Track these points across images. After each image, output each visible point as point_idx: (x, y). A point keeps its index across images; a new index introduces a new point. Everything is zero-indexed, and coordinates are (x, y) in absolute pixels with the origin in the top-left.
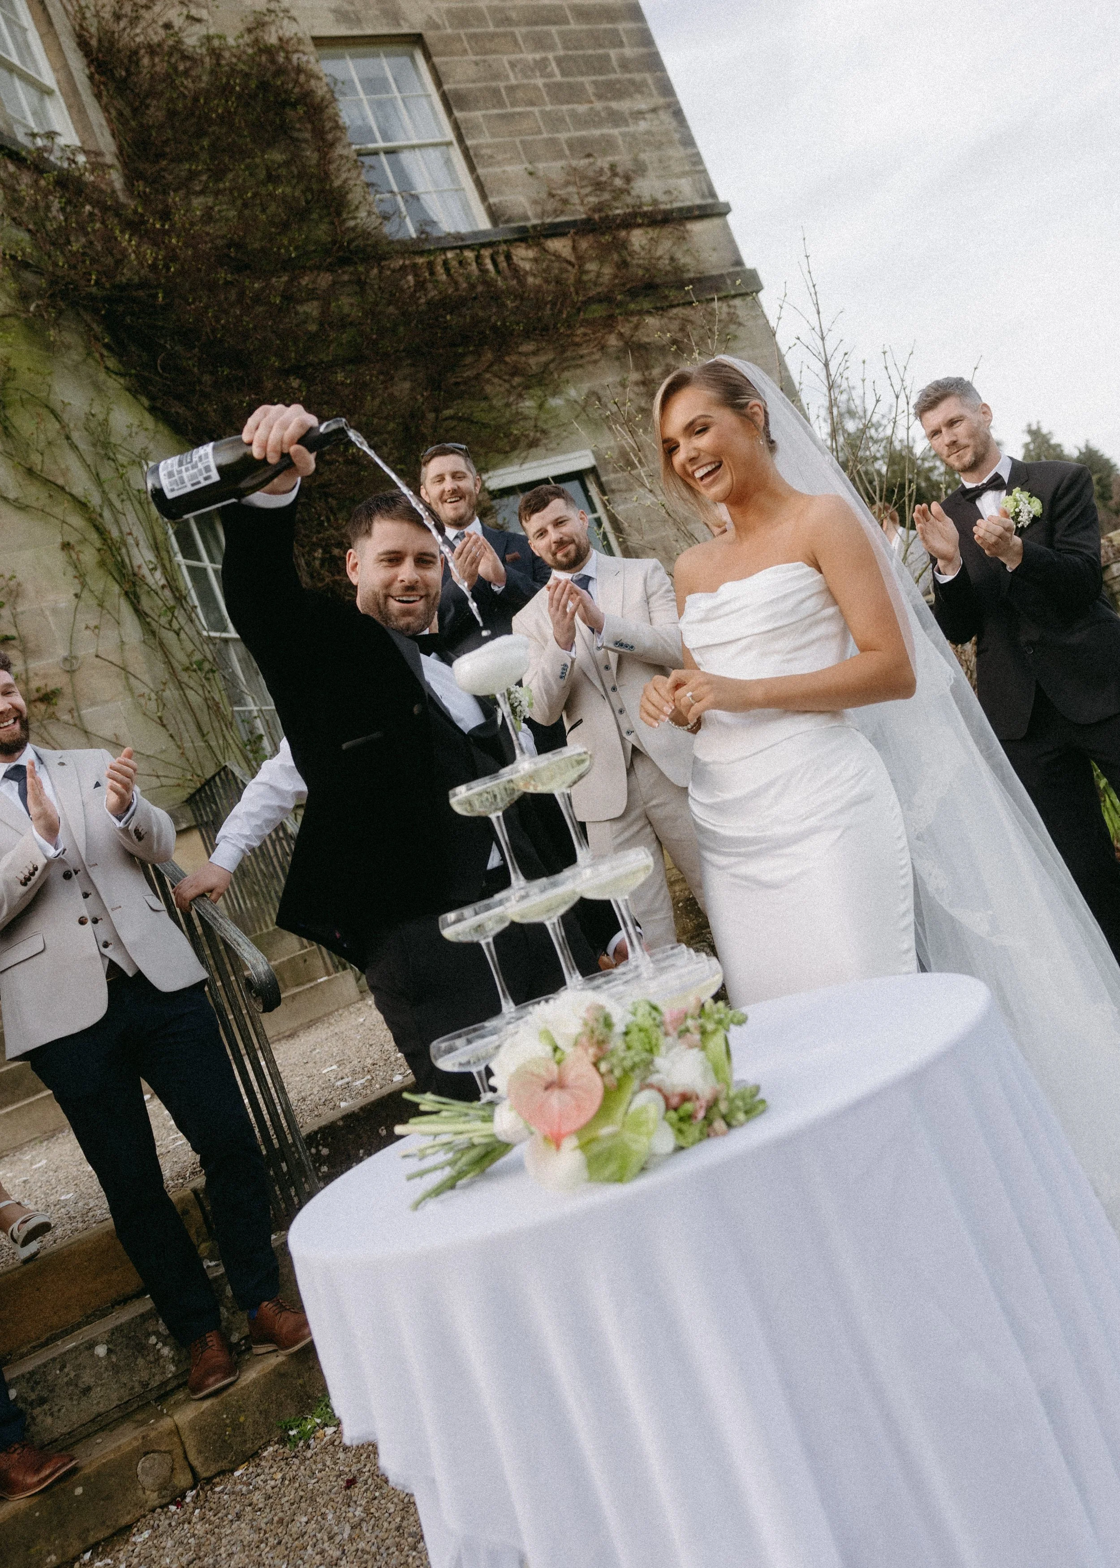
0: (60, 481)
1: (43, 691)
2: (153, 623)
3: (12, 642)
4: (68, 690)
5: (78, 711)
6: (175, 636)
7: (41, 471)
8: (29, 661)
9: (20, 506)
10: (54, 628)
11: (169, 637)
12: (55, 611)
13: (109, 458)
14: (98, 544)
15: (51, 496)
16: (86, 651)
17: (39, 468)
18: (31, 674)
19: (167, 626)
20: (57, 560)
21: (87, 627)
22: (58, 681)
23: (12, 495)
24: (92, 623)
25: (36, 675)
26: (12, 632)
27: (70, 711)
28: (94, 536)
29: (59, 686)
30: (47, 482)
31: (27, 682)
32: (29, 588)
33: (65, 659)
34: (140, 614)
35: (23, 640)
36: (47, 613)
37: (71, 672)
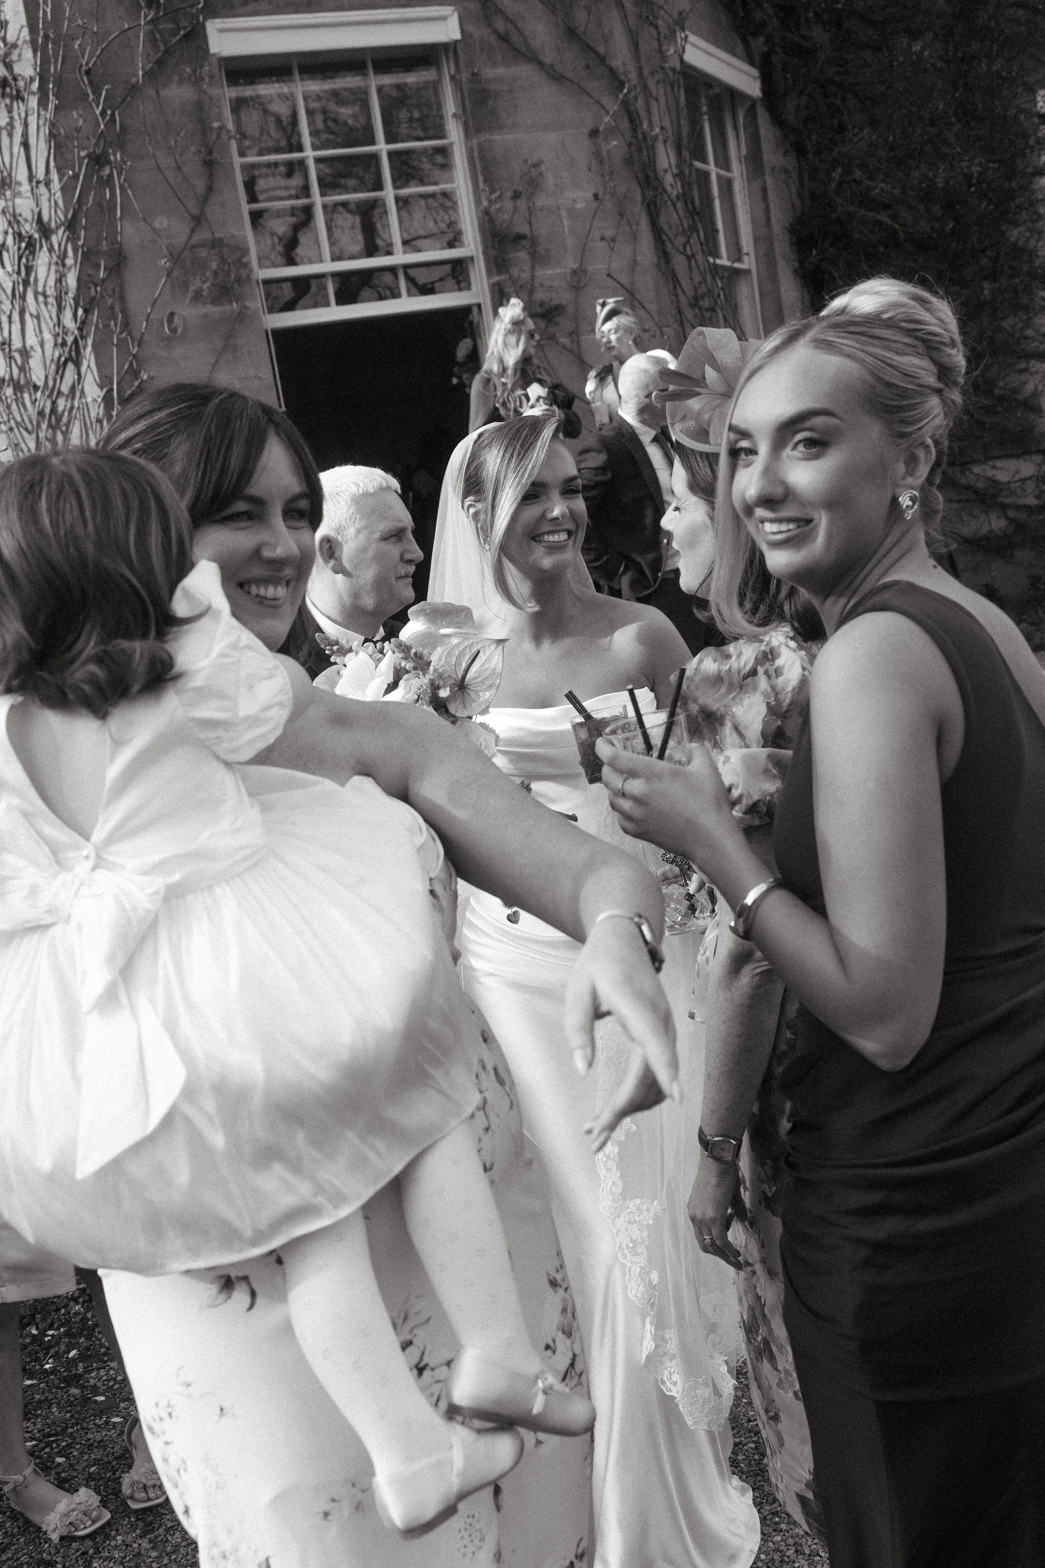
0: (601, 49)
1: (547, 307)
2: (668, 244)
3: (523, 242)
4: (571, 309)
5: (577, 336)
6: (686, 262)
7: (584, 33)
8: (537, 267)
9: (555, 76)
10: (567, 232)
11: (679, 262)
12: (571, 212)
13: (651, 24)
14: (628, 134)
15: (588, 67)
16: (597, 266)
17: (582, 29)
18: (537, 285)
19: (681, 249)
20: (582, 151)
21: (602, 239)
22: (564, 297)
23: (548, 59)
24: (608, 234)
25: (542, 285)
26: (525, 230)
27: (571, 334)
28: (625, 124)
29: (564, 302)
30: (588, 48)
31: (531, 292)
32: (550, 180)
33: (574, 272)
34: (657, 230)
35: (534, 241)
36: (563, 213)
37: (577, 288)
